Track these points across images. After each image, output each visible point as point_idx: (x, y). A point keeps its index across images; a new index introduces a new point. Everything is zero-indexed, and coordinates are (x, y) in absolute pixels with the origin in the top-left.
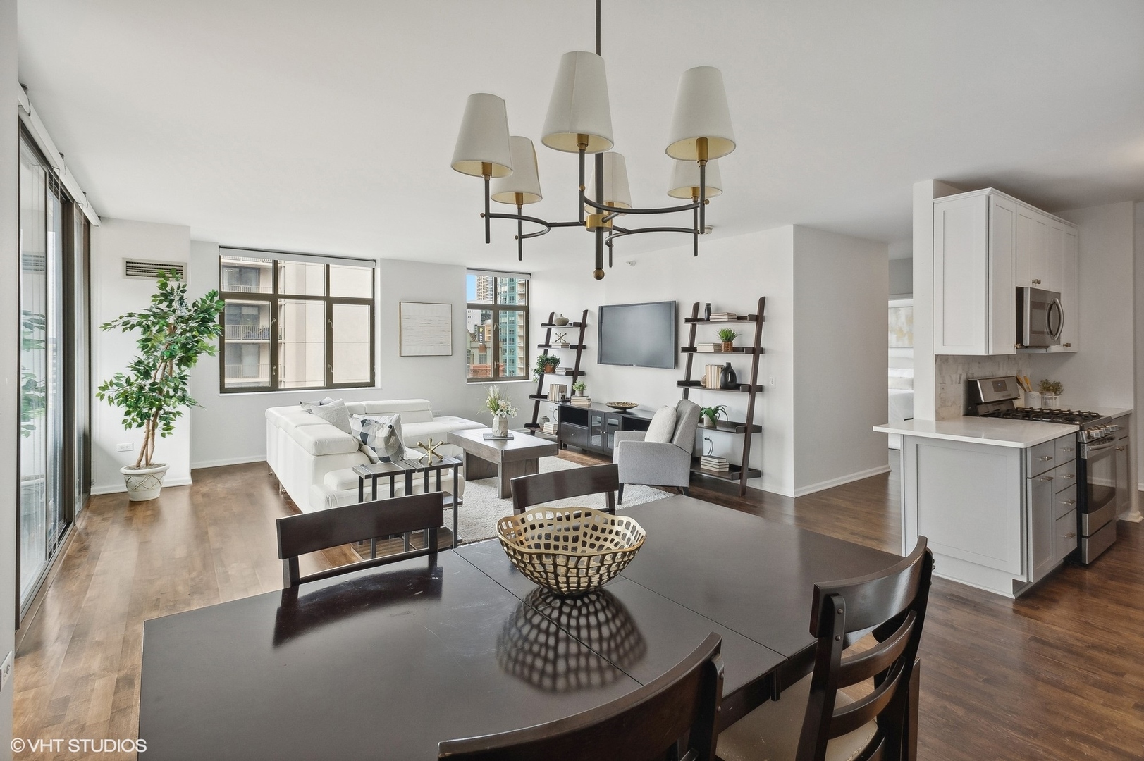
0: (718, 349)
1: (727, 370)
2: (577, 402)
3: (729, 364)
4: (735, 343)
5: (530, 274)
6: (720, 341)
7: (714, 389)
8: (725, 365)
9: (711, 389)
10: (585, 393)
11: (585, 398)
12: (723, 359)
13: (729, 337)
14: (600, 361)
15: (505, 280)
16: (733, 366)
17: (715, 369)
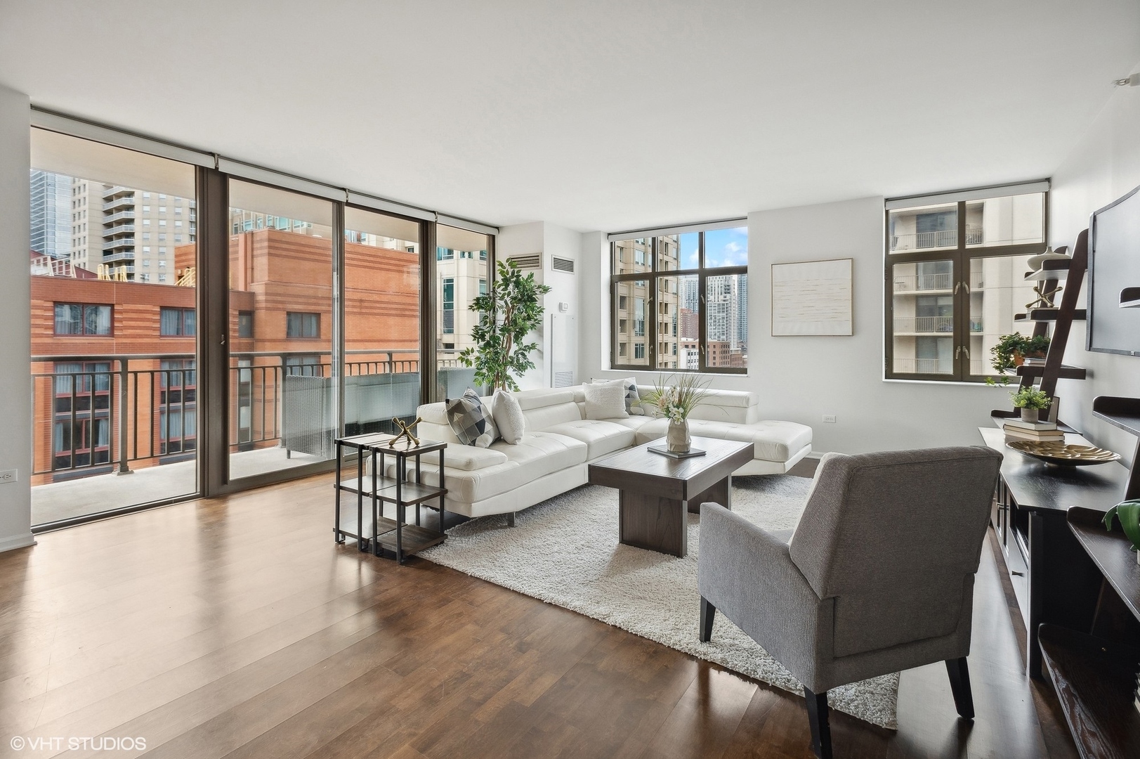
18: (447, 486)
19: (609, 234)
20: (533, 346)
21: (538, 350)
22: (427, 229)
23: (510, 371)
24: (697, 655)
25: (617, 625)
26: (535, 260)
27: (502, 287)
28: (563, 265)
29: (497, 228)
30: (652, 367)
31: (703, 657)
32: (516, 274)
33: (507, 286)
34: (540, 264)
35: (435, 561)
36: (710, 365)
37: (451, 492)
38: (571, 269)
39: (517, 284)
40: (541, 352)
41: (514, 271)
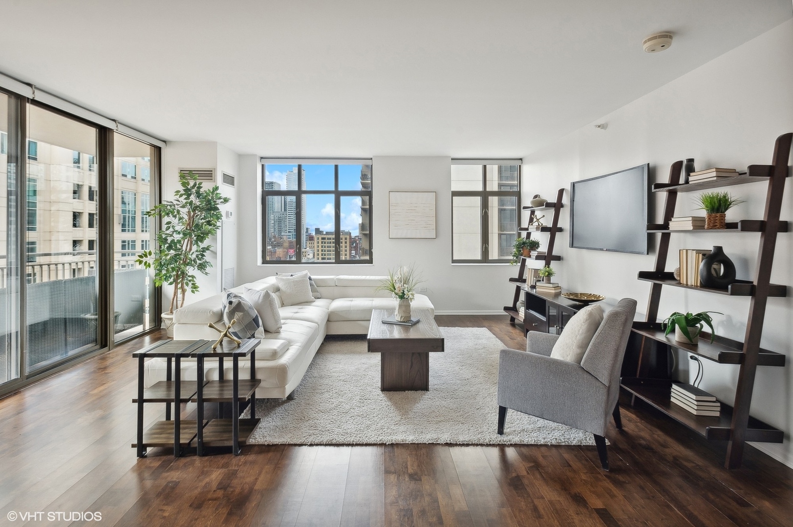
0: (699, 225)
1: (716, 256)
2: (543, 290)
3: (719, 249)
4: (731, 215)
5: (521, 159)
6: (704, 213)
7: (691, 287)
8: (712, 248)
9: (687, 286)
10: (553, 279)
11: (551, 285)
12: (709, 241)
13: (718, 206)
14: (572, 245)
15: (496, 168)
16: (727, 251)
17: (693, 256)
18: (259, 376)
19: (262, 158)
20: (207, 249)
21: (212, 251)
22: (104, 135)
23: (191, 271)
24: (505, 443)
25: (448, 442)
26: (209, 174)
27: (184, 197)
28: (229, 180)
29: (165, 142)
30: (298, 261)
31: (509, 443)
32: (197, 186)
33: (189, 196)
34: (213, 178)
35: (266, 443)
36: (343, 258)
37: (264, 380)
38: (233, 184)
39: (198, 195)
40: (215, 253)
41: (196, 182)
